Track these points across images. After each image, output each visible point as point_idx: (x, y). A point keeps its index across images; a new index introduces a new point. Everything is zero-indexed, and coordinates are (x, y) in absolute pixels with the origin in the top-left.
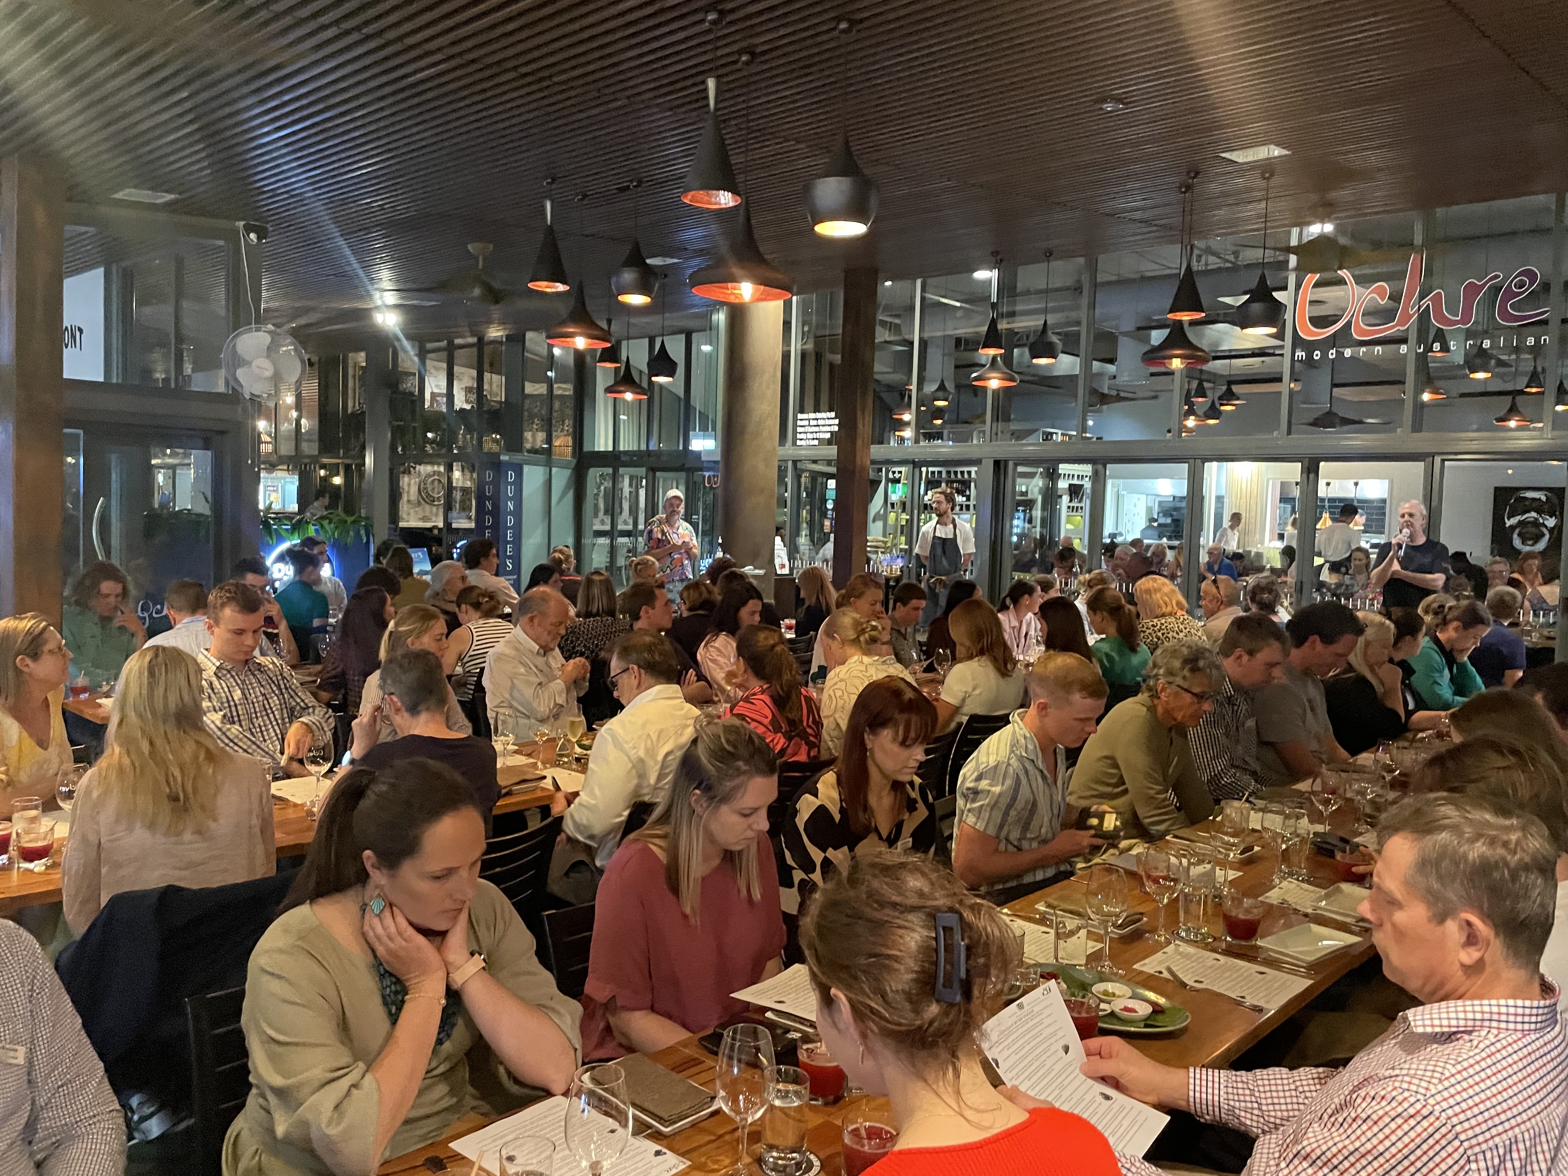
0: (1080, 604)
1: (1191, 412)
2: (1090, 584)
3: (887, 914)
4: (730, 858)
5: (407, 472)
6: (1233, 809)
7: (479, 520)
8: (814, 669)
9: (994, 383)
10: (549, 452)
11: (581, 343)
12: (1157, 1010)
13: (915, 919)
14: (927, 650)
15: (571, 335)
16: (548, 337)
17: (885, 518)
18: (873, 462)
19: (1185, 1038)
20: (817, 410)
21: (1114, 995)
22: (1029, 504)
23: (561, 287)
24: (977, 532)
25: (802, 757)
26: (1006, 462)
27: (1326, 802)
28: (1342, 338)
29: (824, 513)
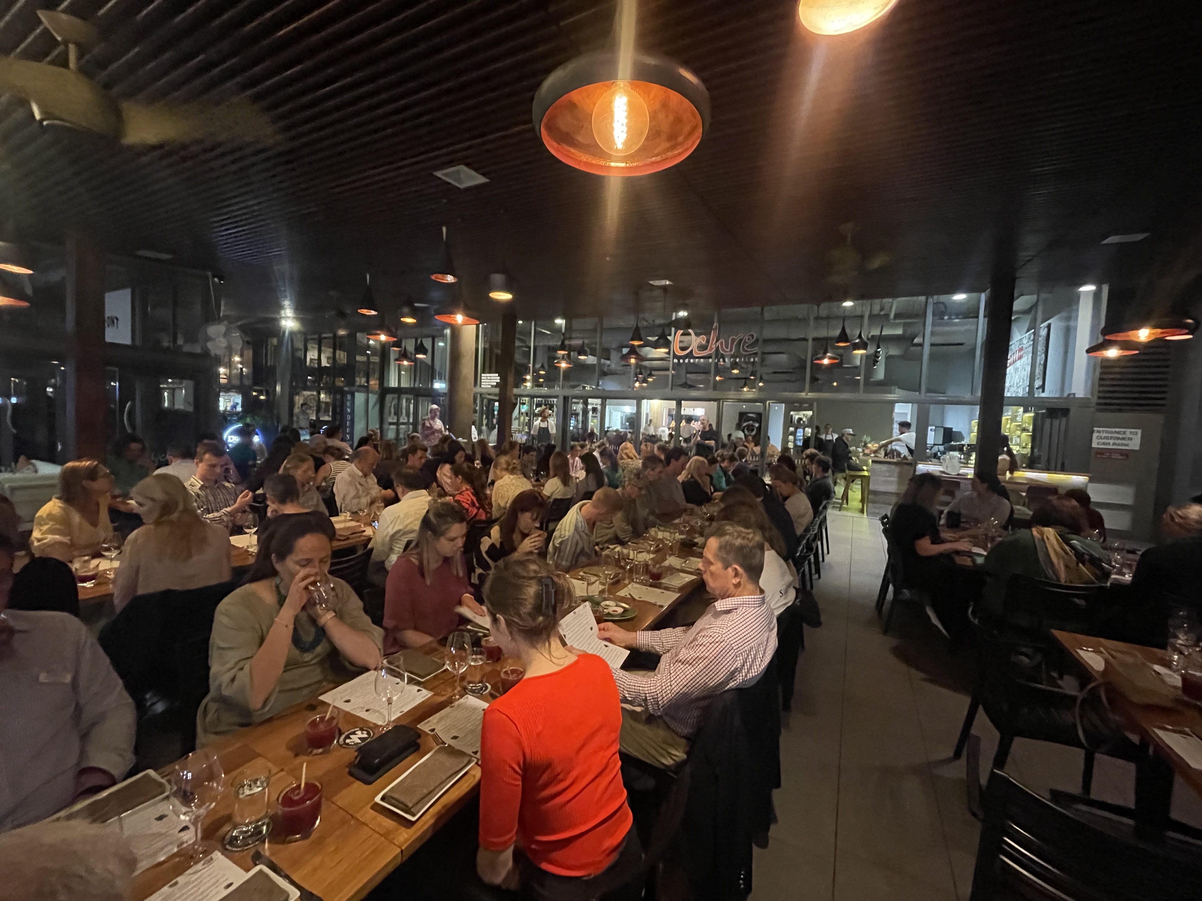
0: (596, 454)
1: (637, 381)
2: (599, 447)
3: (520, 581)
4: (447, 560)
5: (298, 394)
6: (653, 531)
7: (334, 416)
8: (489, 481)
9: (563, 365)
10: (367, 387)
11: (383, 338)
12: (626, 610)
13: (533, 582)
14: (537, 473)
15: (379, 334)
16: (368, 335)
17: (519, 419)
18: (515, 395)
19: (635, 620)
20: (490, 373)
21: (609, 606)
22: (577, 415)
23: (373, 313)
24: (557, 426)
25: (483, 517)
26: (568, 397)
27: (685, 527)
28: (690, 355)
29: (493, 415)
